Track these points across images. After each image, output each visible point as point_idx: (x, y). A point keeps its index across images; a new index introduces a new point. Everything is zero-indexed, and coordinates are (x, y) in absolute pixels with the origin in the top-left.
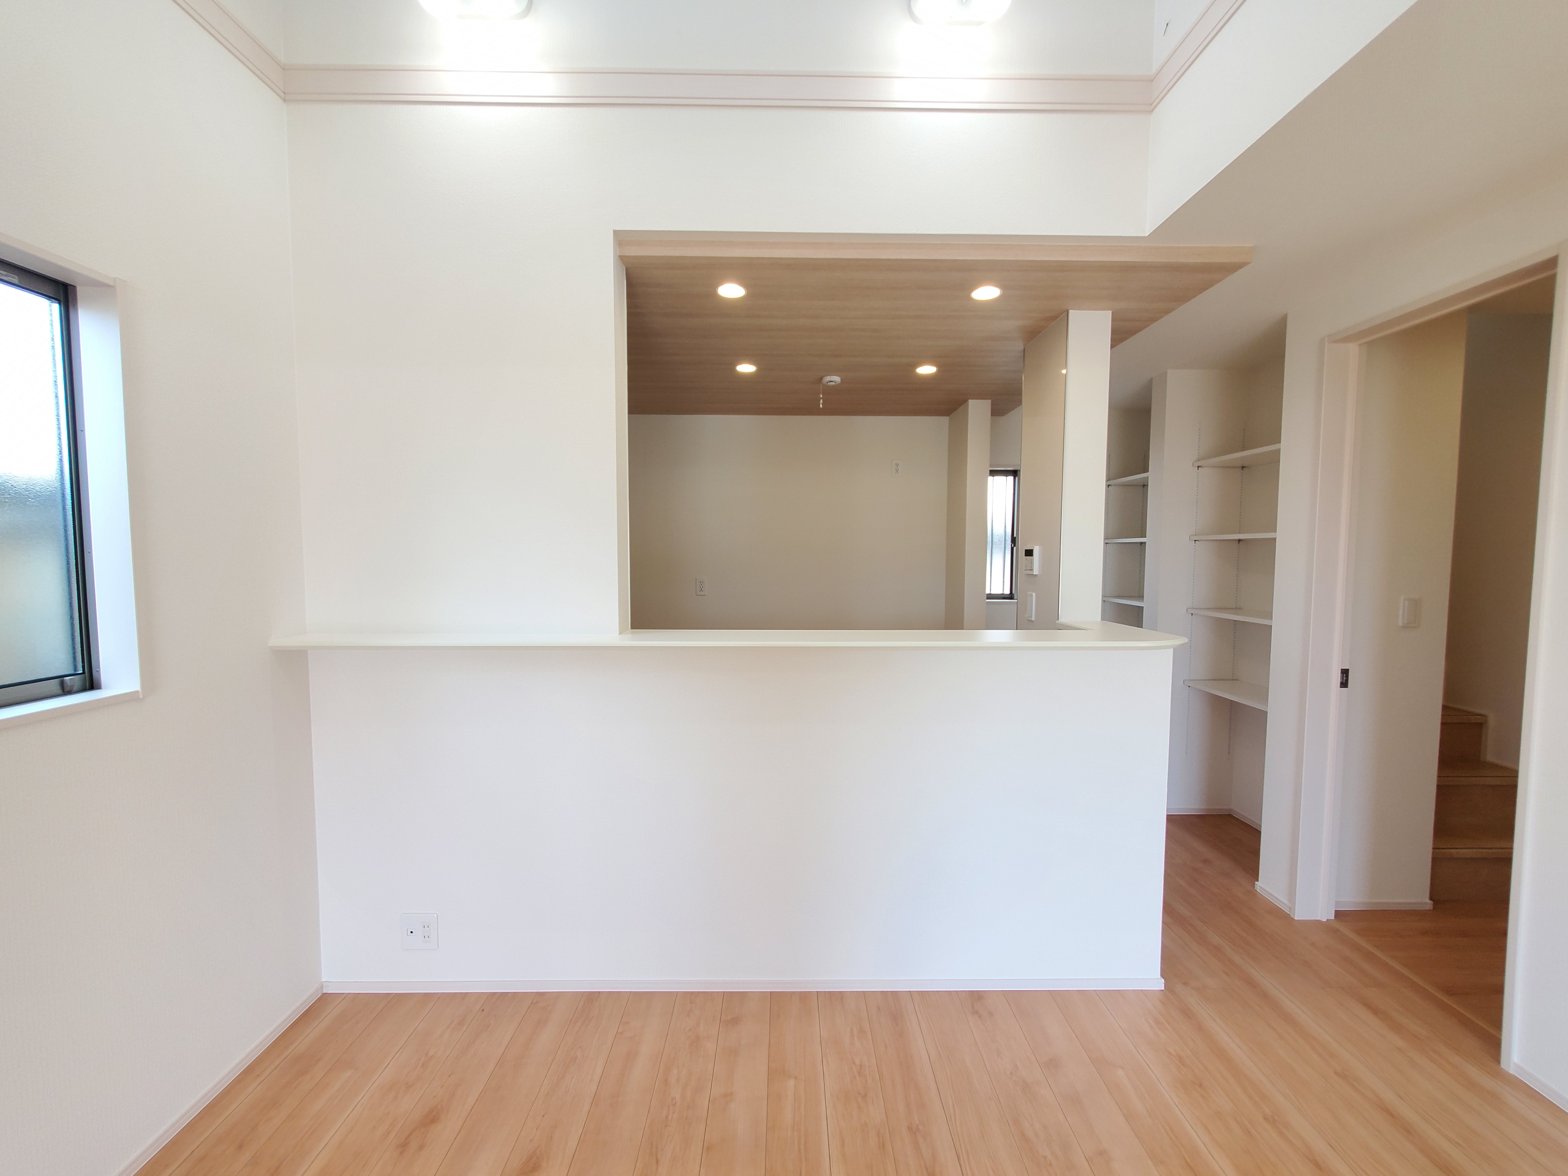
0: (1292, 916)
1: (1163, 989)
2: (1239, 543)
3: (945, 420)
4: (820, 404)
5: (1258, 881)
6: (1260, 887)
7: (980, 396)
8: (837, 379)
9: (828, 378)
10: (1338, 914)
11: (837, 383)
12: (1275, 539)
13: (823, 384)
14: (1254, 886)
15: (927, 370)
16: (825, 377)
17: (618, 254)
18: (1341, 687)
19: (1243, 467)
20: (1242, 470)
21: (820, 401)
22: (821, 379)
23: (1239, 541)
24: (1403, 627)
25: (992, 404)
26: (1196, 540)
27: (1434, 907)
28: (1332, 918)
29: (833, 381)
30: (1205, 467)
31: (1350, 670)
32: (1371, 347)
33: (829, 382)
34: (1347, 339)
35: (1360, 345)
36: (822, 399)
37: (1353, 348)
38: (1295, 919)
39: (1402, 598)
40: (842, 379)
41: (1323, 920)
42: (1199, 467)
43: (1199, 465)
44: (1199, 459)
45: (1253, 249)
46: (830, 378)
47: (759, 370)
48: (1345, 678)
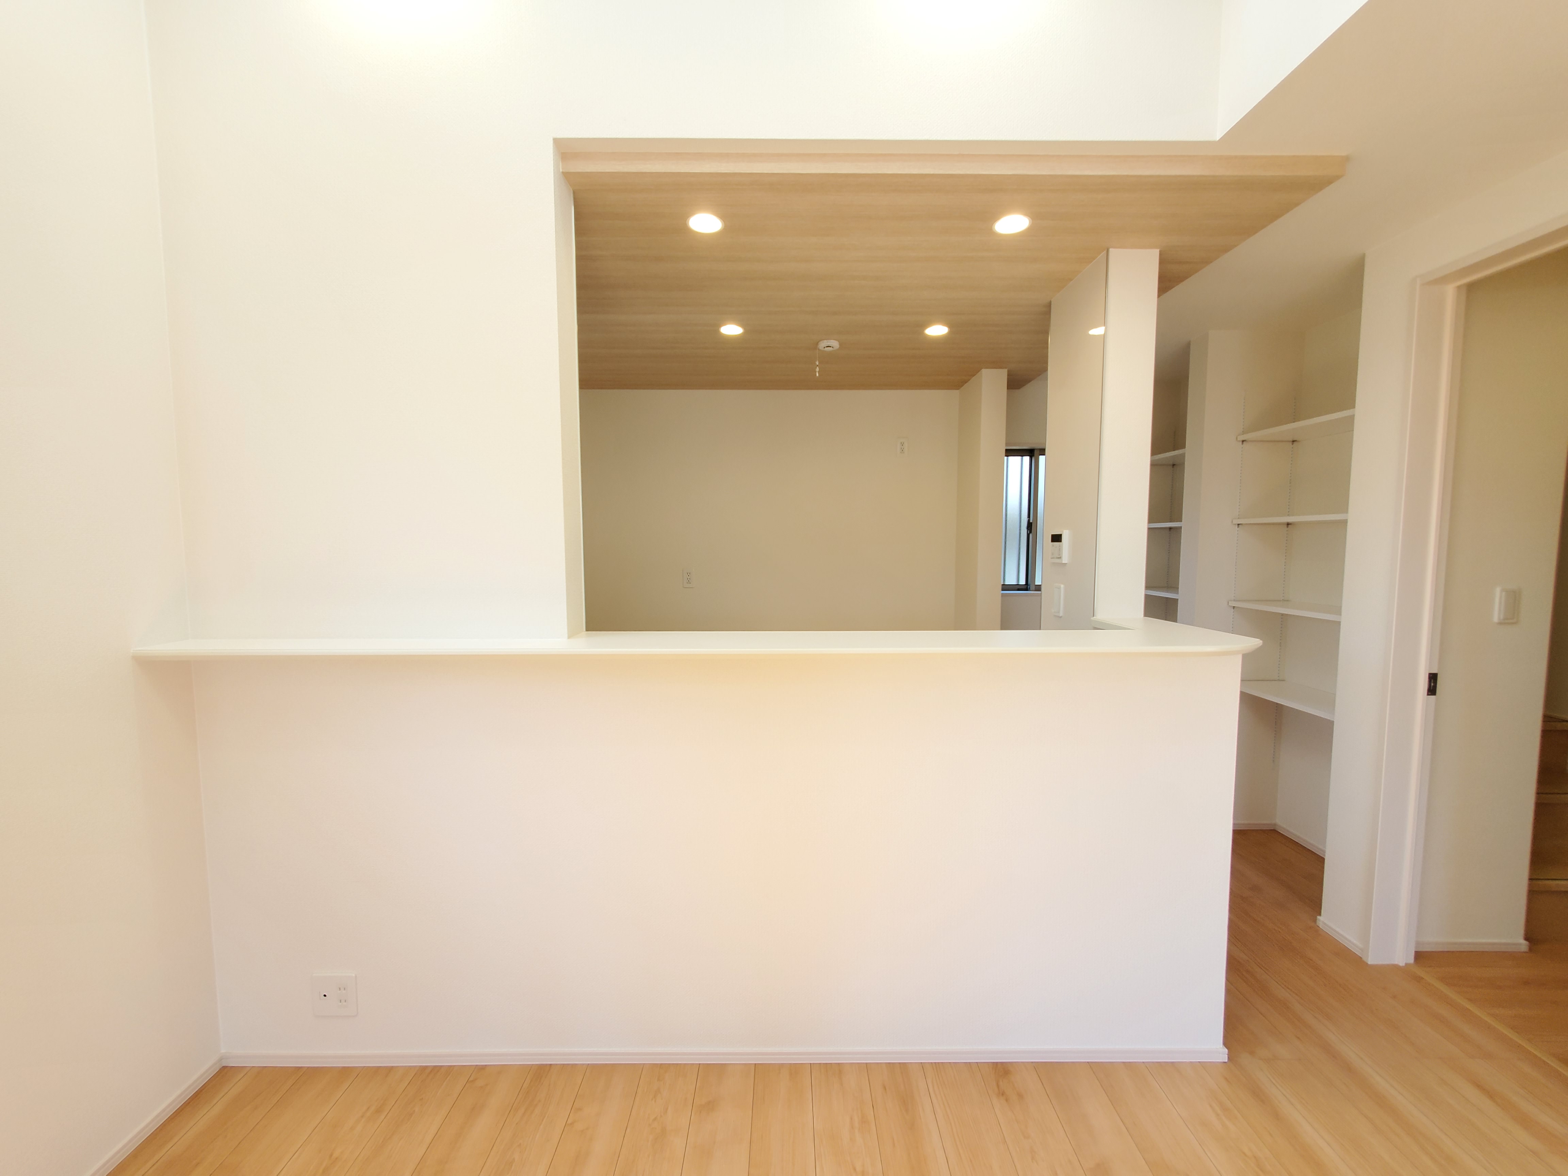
0: (1364, 959)
1: (1227, 1061)
2: (1287, 527)
3: (956, 393)
4: (816, 372)
5: (1320, 914)
6: (1323, 922)
7: (996, 364)
8: (835, 344)
9: (823, 344)
10: (1420, 956)
11: (834, 349)
12: (1346, 521)
13: (819, 349)
14: (1316, 922)
15: (937, 330)
16: (821, 342)
17: (561, 171)
18: (1428, 695)
19: (1293, 441)
20: (1292, 444)
21: (816, 368)
22: (817, 344)
23: (1288, 524)
24: (1500, 623)
25: (1008, 375)
26: (1238, 524)
27: (1531, 950)
28: (1411, 960)
29: (830, 347)
30: (1250, 441)
31: (1438, 676)
32: (1472, 289)
33: (826, 348)
34: (1443, 280)
35: (1459, 287)
36: (818, 369)
37: (1450, 291)
38: (1369, 963)
39: (1498, 590)
40: (840, 345)
41: (1402, 964)
42: (1243, 441)
43: (1244, 439)
44: (1244, 433)
45: (1347, 159)
46: (827, 342)
47: (746, 332)
48: (1432, 684)
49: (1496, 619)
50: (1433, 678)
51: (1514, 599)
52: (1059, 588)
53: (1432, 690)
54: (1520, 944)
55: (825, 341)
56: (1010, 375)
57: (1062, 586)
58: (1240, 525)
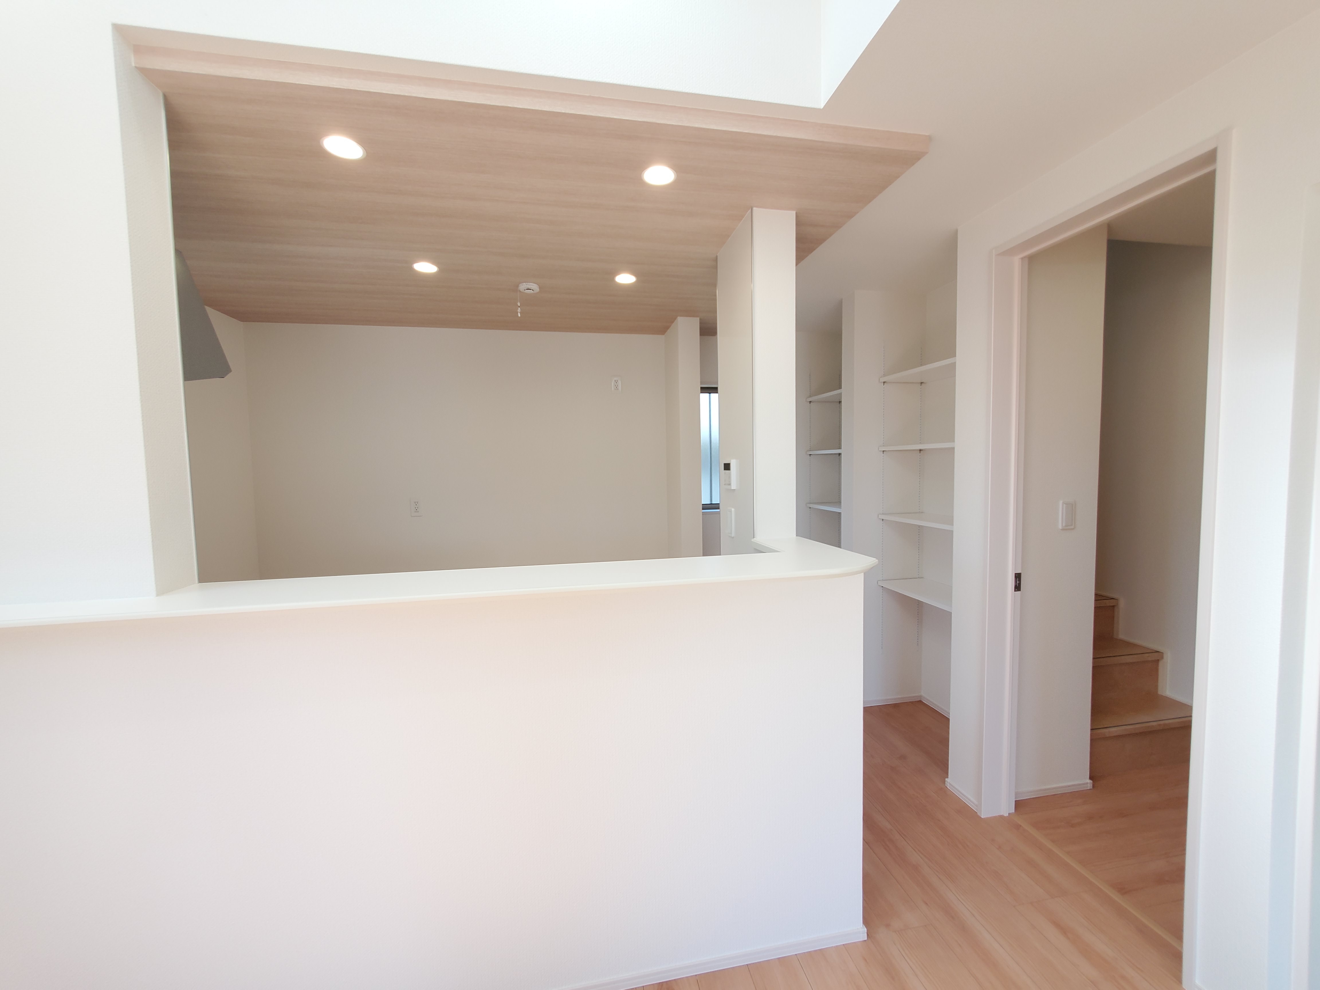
0: (978, 814)
1: (865, 940)
2: (920, 453)
3: (661, 338)
4: (517, 313)
5: (948, 778)
6: (950, 784)
7: (689, 313)
8: (535, 287)
9: (523, 287)
10: (1019, 804)
11: (535, 292)
12: (953, 448)
13: (520, 291)
14: (945, 783)
15: (625, 279)
16: (520, 285)
17: (133, 65)
18: (1015, 591)
19: (921, 383)
20: (921, 385)
21: (518, 309)
22: (518, 286)
23: (920, 450)
24: (1063, 530)
25: (700, 323)
26: (883, 451)
27: (1094, 786)
28: (1012, 810)
29: (530, 289)
30: (890, 382)
31: (1022, 574)
32: (1031, 260)
33: (526, 290)
34: (1011, 252)
35: (1022, 259)
36: (519, 310)
37: (1016, 261)
38: (982, 817)
39: (1061, 502)
40: (540, 288)
41: (1006, 815)
42: (884, 382)
43: (885, 381)
44: (884, 375)
45: (929, 139)
46: (526, 285)
47: (441, 270)
48: (1018, 582)
49: (1060, 527)
50: (1018, 576)
51: (1071, 509)
52: (731, 511)
53: (1018, 588)
54: (1087, 783)
55: (525, 284)
56: (702, 323)
57: (733, 509)
58: (884, 452)
